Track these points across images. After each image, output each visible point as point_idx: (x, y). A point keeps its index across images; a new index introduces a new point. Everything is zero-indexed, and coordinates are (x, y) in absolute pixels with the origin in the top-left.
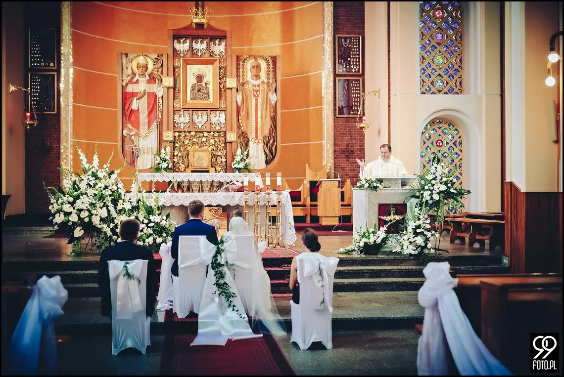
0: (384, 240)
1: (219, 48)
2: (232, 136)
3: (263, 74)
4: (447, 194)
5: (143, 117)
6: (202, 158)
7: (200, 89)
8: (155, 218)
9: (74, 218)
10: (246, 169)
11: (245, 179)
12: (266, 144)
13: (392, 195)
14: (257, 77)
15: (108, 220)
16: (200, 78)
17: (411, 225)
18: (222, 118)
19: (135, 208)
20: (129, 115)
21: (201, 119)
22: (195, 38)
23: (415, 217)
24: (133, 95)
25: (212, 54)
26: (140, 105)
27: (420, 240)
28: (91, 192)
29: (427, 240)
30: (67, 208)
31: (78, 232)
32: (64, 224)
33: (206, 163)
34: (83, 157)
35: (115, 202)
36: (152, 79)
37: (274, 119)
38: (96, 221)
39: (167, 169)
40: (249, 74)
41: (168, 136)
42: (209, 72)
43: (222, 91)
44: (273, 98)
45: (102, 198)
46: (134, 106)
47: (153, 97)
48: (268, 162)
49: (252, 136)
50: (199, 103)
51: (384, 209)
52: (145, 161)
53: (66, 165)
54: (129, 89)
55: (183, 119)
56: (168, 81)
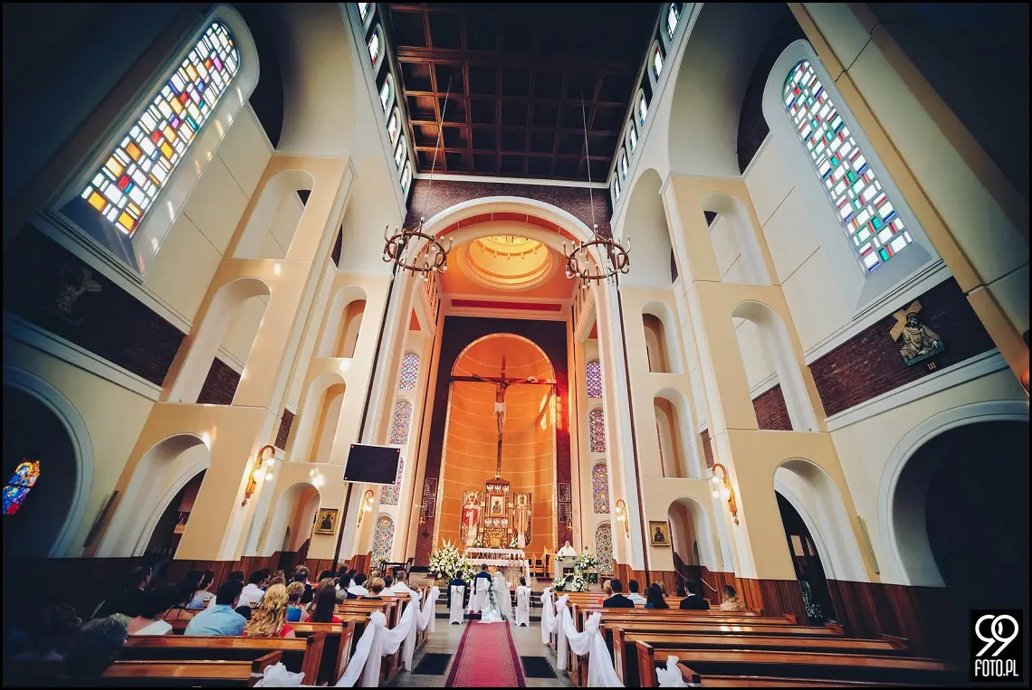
0: (564, 585)
1: (506, 489)
2: (510, 531)
3: (525, 503)
4: (590, 564)
5: (471, 520)
6: (496, 542)
7: (496, 508)
8: (471, 571)
9: (438, 569)
10: (516, 548)
11: (514, 552)
12: (526, 535)
13: (569, 563)
14: (522, 503)
15: (451, 571)
16: (497, 503)
17: (575, 577)
18: (506, 522)
19: (463, 566)
20: (465, 520)
21: (496, 522)
22: (495, 484)
23: (578, 574)
24: (468, 510)
25: (503, 492)
26: (470, 515)
27: (578, 585)
28: (446, 558)
29: (581, 585)
30: (436, 565)
31: (440, 576)
32: (434, 571)
33: (498, 544)
34: (444, 542)
35: (455, 562)
36: (476, 503)
37: (529, 523)
38: (447, 571)
39: (480, 547)
40: (519, 501)
41: (481, 530)
42: (501, 500)
43: (507, 510)
44: (529, 513)
45: (450, 560)
46: (467, 515)
47: (476, 511)
48: (526, 544)
49: (519, 531)
50: (496, 515)
51: (566, 570)
52: (470, 542)
53: (435, 543)
54: (466, 507)
55: (488, 522)
56: (483, 504)
